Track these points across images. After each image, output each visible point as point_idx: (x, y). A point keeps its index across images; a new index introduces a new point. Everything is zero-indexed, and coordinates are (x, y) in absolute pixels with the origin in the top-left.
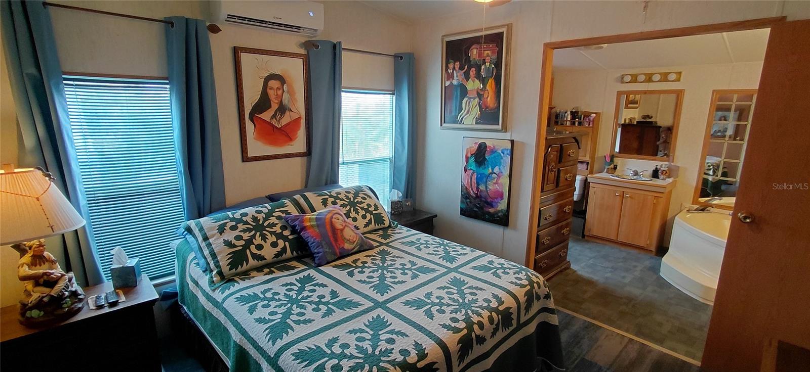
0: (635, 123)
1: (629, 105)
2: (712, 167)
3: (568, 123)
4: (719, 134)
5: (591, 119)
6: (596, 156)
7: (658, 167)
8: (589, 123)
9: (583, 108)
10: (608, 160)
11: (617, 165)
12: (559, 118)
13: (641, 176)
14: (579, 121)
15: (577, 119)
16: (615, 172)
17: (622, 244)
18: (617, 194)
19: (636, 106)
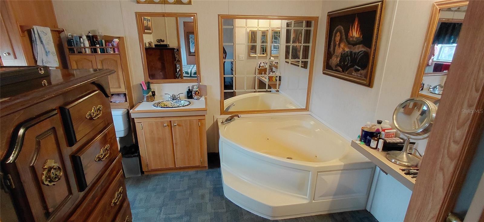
0: (154, 47)
3: (88, 51)
5: (115, 44)
6: (131, 85)
7: (190, 88)
8: (114, 49)
10: (145, 88)
11: (154, 92)
12: (73, 44)
13: (179, 99)
14: (100, 47)
15: (98, 46)
16: (154, 98)
17: (181, 168)
18: (165, 125)
19: (151, 31)
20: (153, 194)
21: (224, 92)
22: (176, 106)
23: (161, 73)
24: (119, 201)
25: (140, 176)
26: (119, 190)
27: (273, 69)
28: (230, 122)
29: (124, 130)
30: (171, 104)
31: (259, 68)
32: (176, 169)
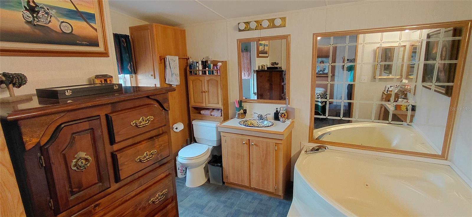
0: (266, 69)
1: (260, 55)
2: (319, 96)
3: (201, 73)
4: (321, 72)
5: (219, 67)
6: (229, 102)
7: (278, 110)
8: (217, 71)
9: (212, 58)
10: (237, 106)
11: (246, 110)
12: (192, 68)
13: (266, 119)
14: (209, 70)
15: (207, 69)
16: (245, 116)
17: (255, 189)
18: (244, 142)
19: (267, 55)
20: (222, 206)
21: (315, 118)
22: (262, 126)
23: (268, 93)
24: (159, 201)
25: (221, 186)
26: (163, 192)
27: (408, 94)
28: (316, 152)
29: (216, 141)
30: (257, 123)
31: (387, 93)
32: (249, 188)
